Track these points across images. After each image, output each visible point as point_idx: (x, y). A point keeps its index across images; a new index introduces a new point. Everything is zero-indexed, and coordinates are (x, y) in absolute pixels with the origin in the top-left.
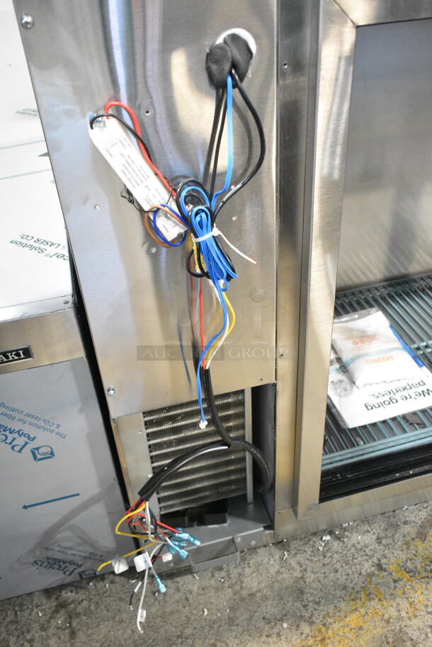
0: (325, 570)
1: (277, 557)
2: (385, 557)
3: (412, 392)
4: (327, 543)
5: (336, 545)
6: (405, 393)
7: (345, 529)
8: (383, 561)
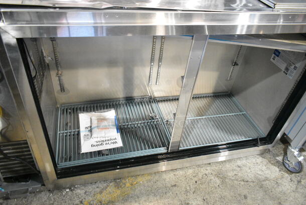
0: (62, 201)
1: (48, 195)
2: (85, 199)
3: (110, 142)
4: (67, 192)
5: (70, 193)
6: (107, 142)
7: (76, 188)
8: (84, 200)
